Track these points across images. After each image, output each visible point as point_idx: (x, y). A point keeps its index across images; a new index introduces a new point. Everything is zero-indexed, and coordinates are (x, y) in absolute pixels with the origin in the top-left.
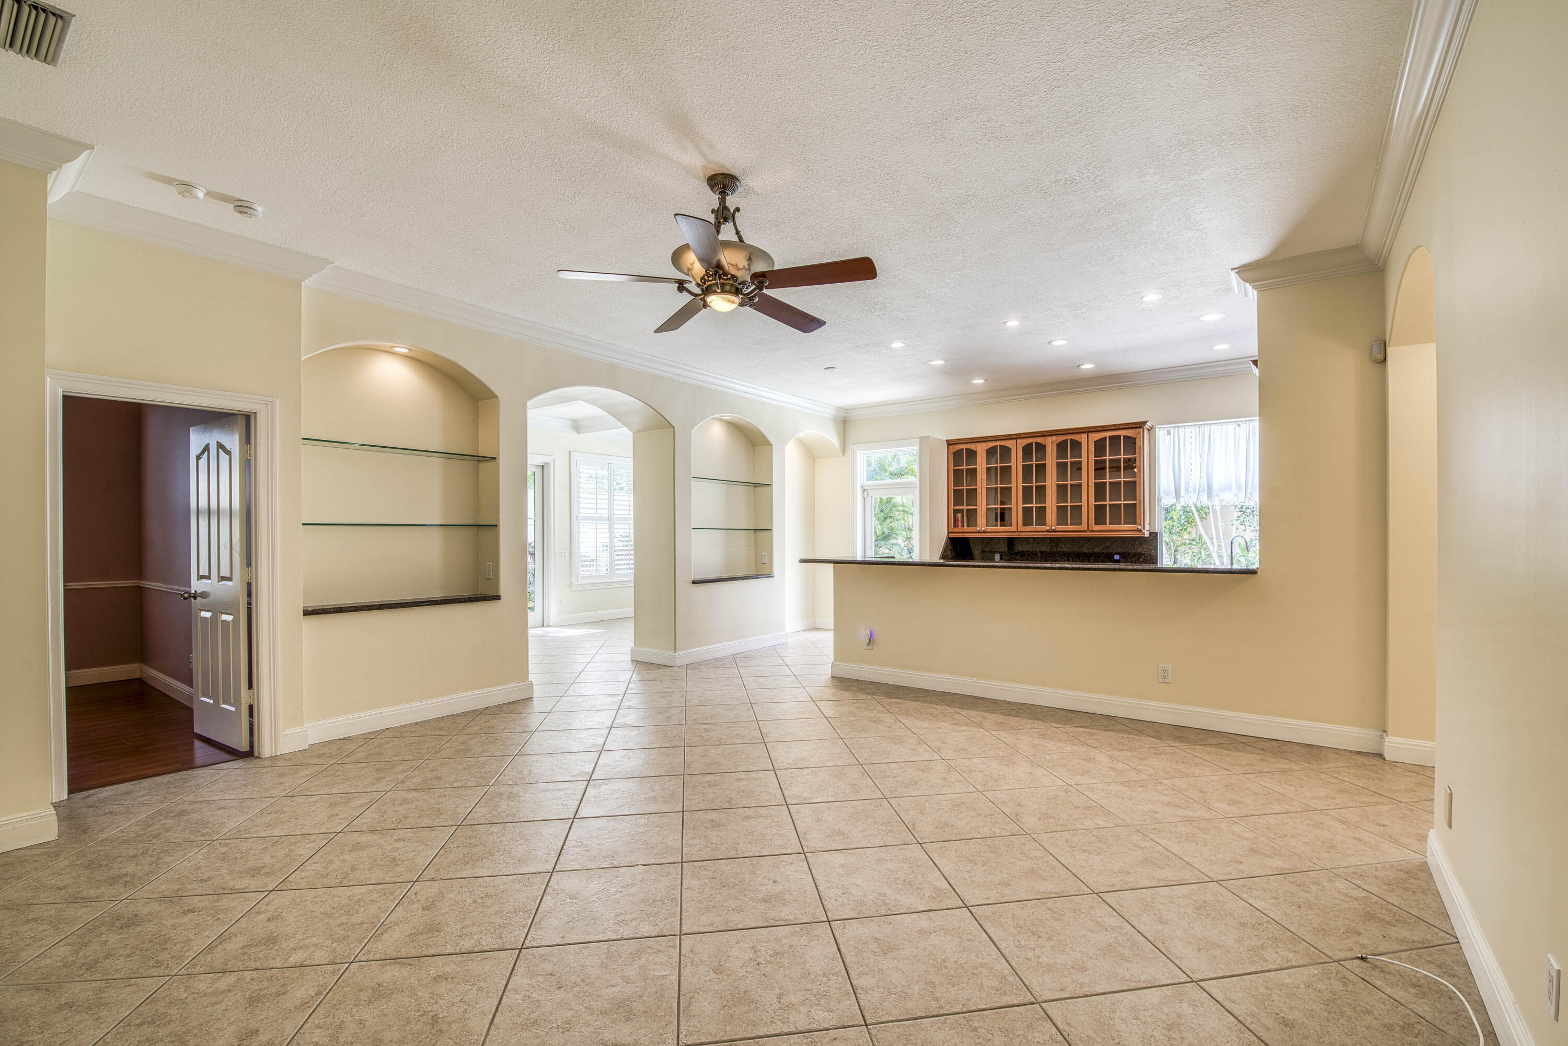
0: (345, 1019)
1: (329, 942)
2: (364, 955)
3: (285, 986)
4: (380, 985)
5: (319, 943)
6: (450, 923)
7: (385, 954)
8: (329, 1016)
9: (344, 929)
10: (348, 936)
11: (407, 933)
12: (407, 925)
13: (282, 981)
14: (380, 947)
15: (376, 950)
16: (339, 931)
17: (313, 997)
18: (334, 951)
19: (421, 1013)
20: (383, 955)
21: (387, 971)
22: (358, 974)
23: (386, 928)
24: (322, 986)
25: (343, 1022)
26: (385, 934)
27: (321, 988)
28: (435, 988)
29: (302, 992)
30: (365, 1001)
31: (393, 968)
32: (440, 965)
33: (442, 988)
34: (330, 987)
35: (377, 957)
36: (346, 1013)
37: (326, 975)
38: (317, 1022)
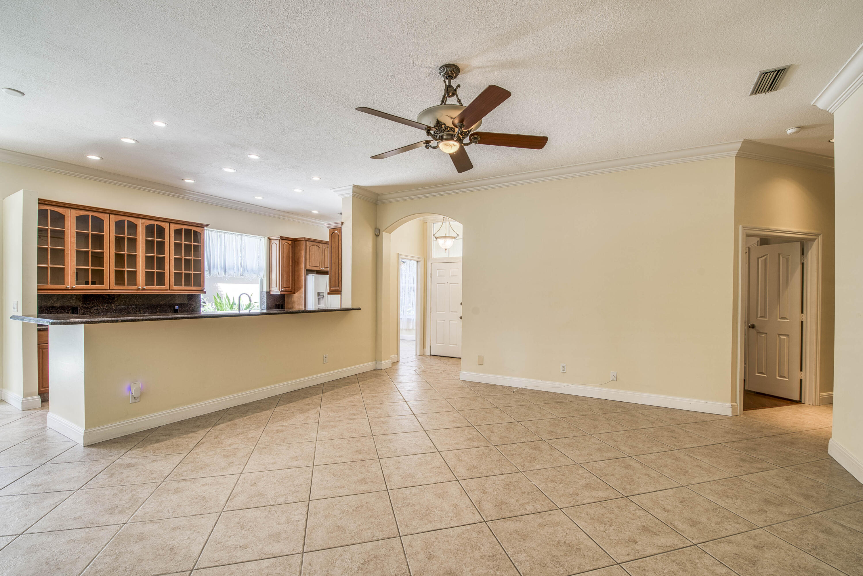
0: (714, 524)
1: (699, 565)
2: (687, 543)
3: (734, 558)
4: (691, 526)
5: (705, 568)
6: (635, 526)
7: (677, 536)
8: (720, 530)
9: (685, 566)
10: (687, 560)
11: (658, 537)
12: (653, 541)
13: (735, 561)
14: (676, 541)
15: (679, 541)
16: (690, 567)
17: (723, 542)
18: (699, 558)
19: (684, 507)
20: (679, 536)
21: (683, 528)
22: (697, 537)
23: (664, 548)
24: (716, 544)
25: (715, 524)
26: (668, 545)
27: (717, 543)
28: (671, 509)
29: (726, 548)
30: (701, 525)
31: (679, 528)
32: (660, 514)
33: (669, 507)
34: (713, 541)
35: (682, 537)
36: (712, 526)
37: (711, 548)
38: (726, 532)
